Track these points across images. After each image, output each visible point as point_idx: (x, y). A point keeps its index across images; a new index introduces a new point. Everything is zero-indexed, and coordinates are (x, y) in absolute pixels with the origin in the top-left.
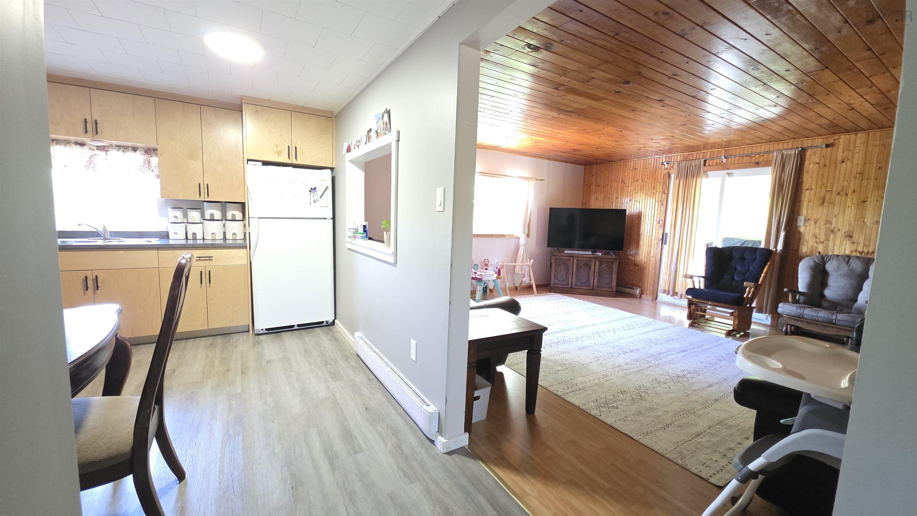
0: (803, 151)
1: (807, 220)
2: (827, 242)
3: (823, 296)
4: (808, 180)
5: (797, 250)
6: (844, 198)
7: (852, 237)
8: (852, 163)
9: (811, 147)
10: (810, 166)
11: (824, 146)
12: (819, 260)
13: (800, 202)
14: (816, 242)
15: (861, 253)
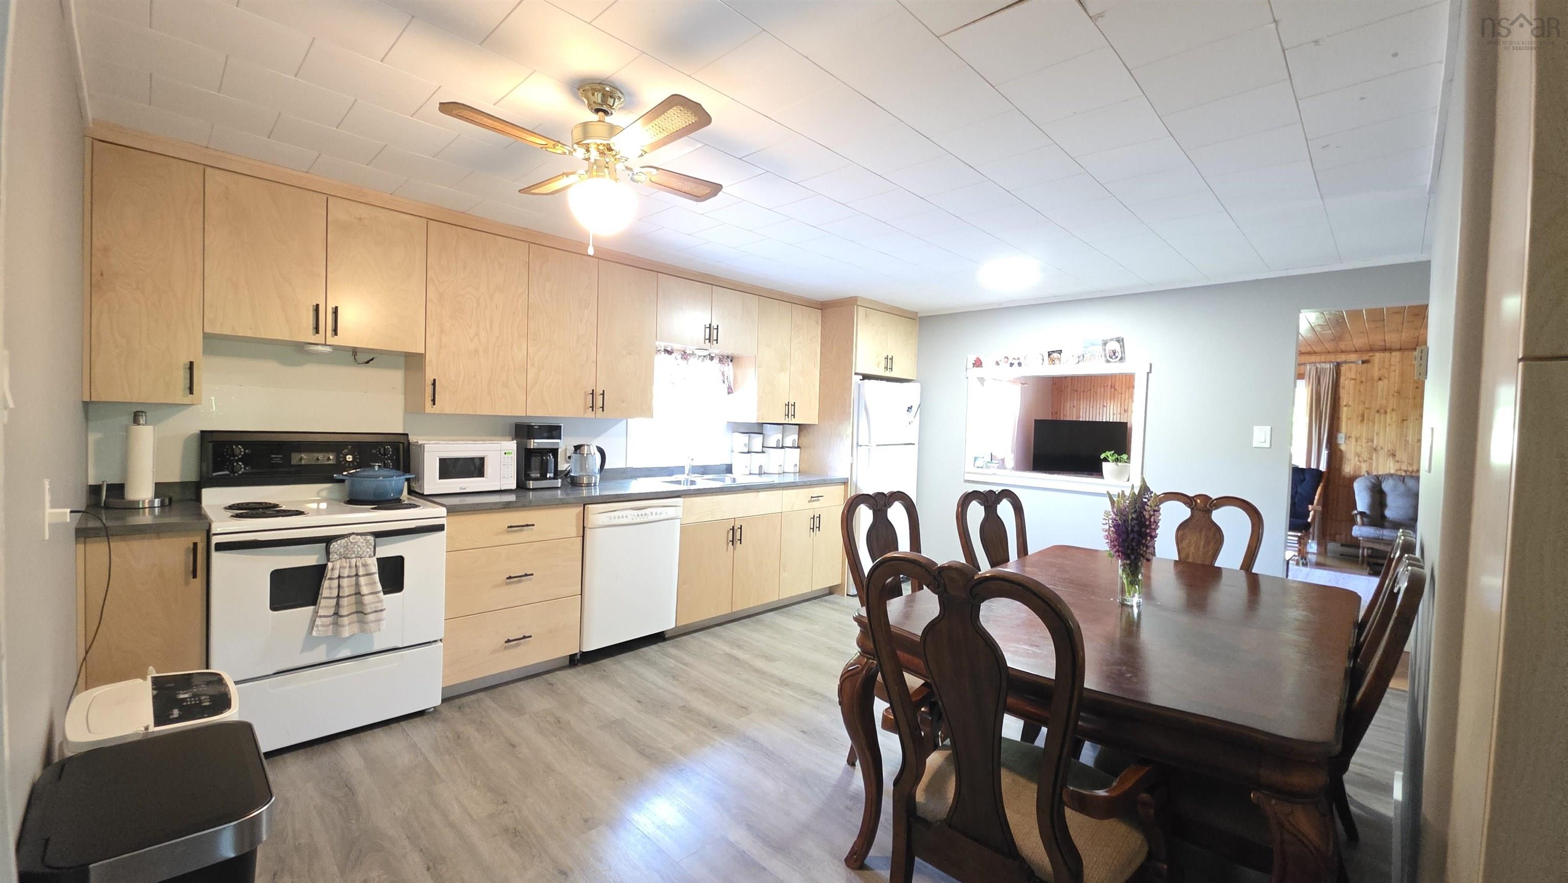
0: (1338, 365)
1: (1348, 438)
2: (1371, 461)
3: (1383, 517)
4: (1346, 397)
5: (1340, 470)
6: (1383, 416)
7: (1395, 455)
8: (1389, 381)
9: (1345, 362)
10: (1346, 383)
11: (1360, 362)
13: (1338, 418)
14: (1359, 461)
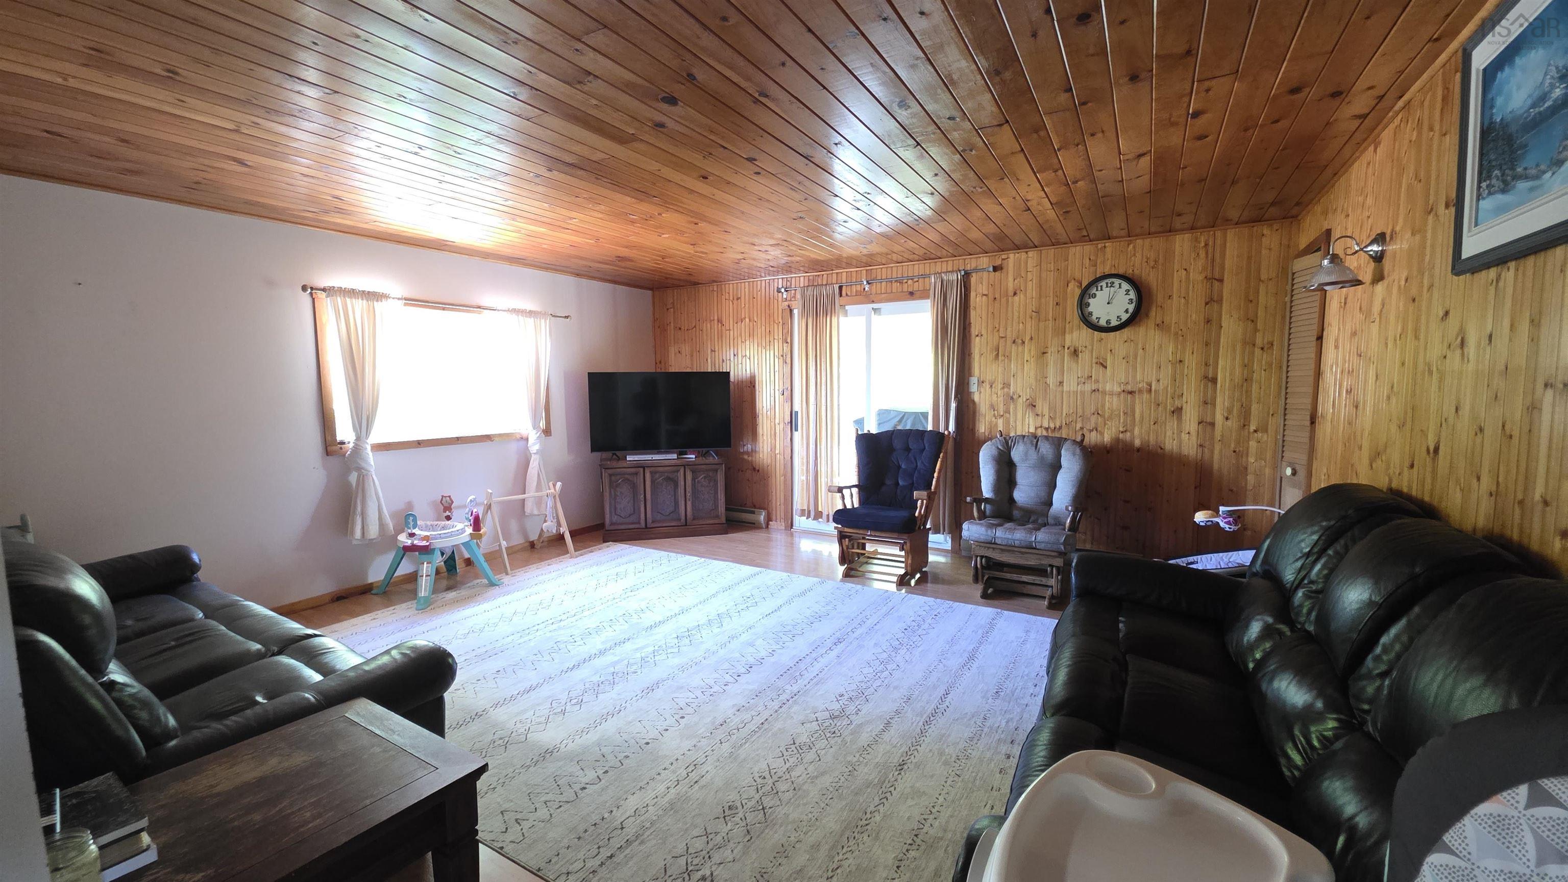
0: (967, 275)
1: (981, 382)
2: (1007, 415)
3: (1012, 500)
4: (976, 321)
5: (973, 430)
6: (1020, 348)
7: (1035, 406)
8: (1026, 296)
9: (976, 270)
10: (976, 300)
11: (991, 269)
12: (1003, 446)
13: (970, 355)
14: (994, 415)
15: (1047, 429)
